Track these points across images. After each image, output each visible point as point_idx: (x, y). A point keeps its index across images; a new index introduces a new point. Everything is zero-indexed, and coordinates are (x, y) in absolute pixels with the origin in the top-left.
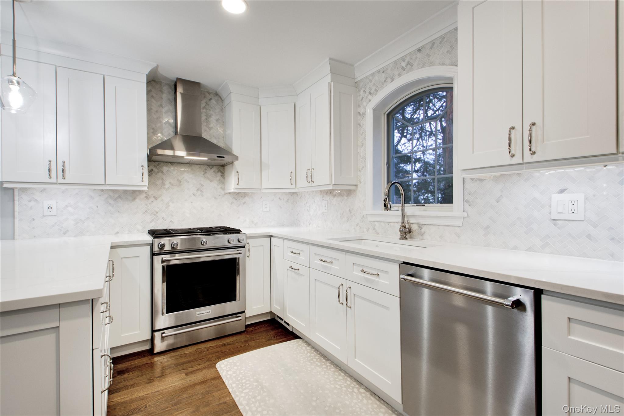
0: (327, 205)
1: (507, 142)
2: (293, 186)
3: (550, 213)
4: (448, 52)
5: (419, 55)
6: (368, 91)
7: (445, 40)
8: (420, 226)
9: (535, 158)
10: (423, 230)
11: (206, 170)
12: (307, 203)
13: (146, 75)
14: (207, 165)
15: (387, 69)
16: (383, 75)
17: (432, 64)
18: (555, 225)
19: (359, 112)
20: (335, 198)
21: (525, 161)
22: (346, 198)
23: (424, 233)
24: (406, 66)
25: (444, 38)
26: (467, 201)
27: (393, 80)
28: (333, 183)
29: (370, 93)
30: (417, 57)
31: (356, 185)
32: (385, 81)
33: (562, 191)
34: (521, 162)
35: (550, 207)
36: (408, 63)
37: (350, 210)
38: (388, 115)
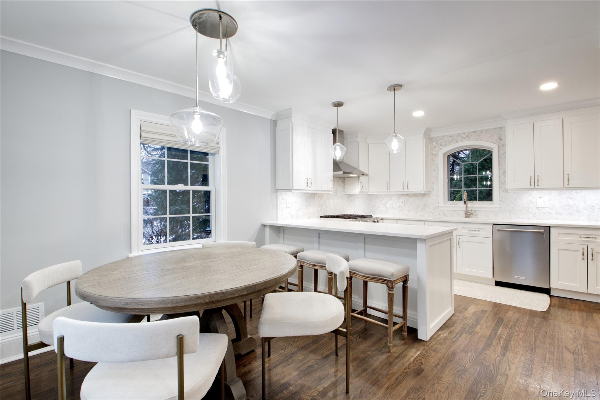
0: (403, 202)
1: (529, 180)
2: (388, 191)
3: (536, 205)
4: (490, 137)
5: (473, 134)
6: (439, 144)
7: (489, 131)
8: (475, 212)
9: (539, 187)
10: (477, 214)
11: (338, 180)
12: (383, 200)
13: (332, 130)
14: (339, 178)
15: (453, 136)
16: (450, 138)
17: (481, 140)
18: (538, 209)
19: (432, 153)
20: (411, 198)
21: (535, 188)
22: (421, 198)
23: (477, 215)
24: (466, 137)
25: (488, 130)
26: (501, 201)
27: (457, 142)
28: (425, 190)
29: (441, 145)
30: (472, 135)
31: (430, 191)
32: (452, 141)
33: (540, 198)
34: (534, 188)
35: (536, 203)
36: (467, 136)
37: (424, 204)
38: (448, 156)
